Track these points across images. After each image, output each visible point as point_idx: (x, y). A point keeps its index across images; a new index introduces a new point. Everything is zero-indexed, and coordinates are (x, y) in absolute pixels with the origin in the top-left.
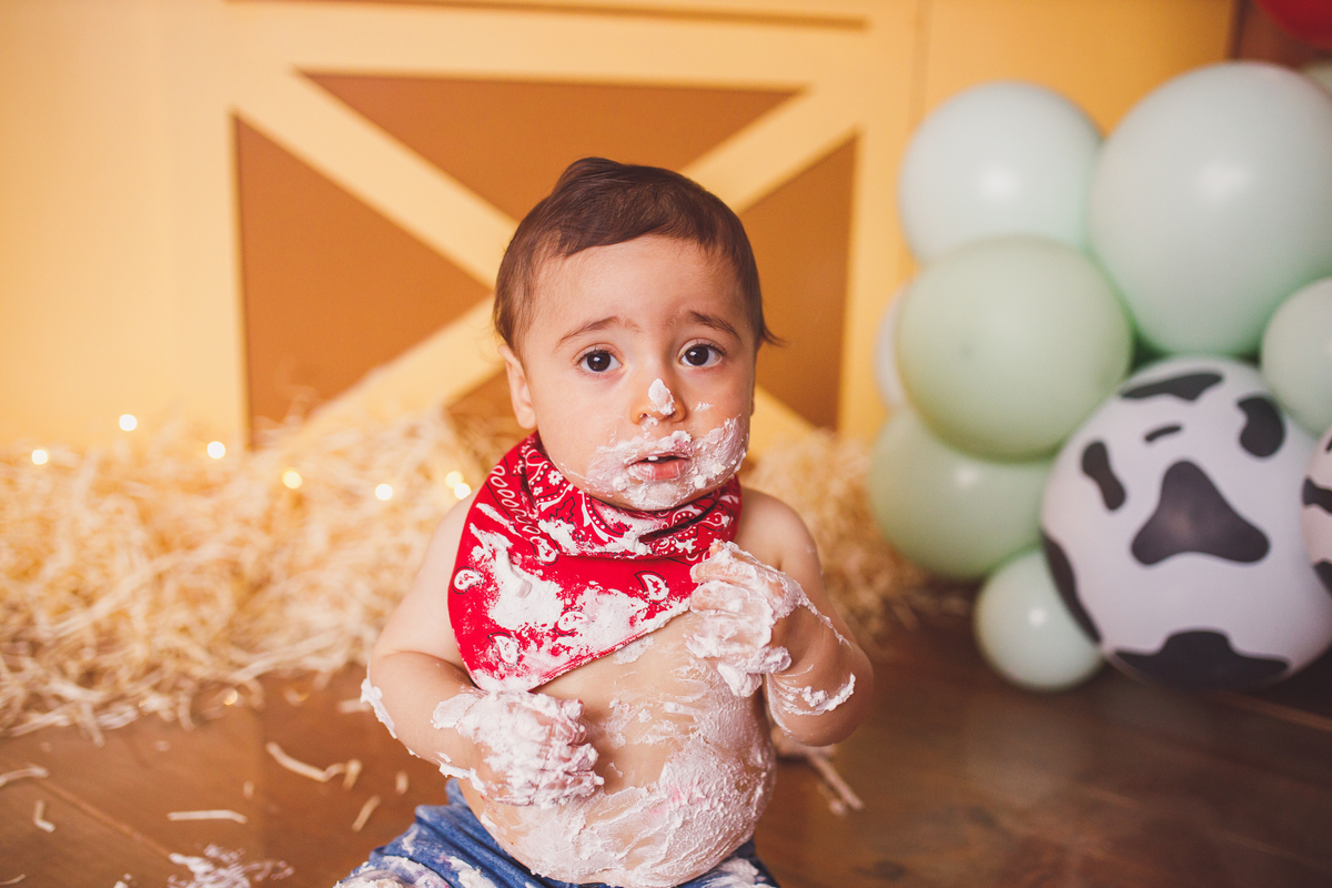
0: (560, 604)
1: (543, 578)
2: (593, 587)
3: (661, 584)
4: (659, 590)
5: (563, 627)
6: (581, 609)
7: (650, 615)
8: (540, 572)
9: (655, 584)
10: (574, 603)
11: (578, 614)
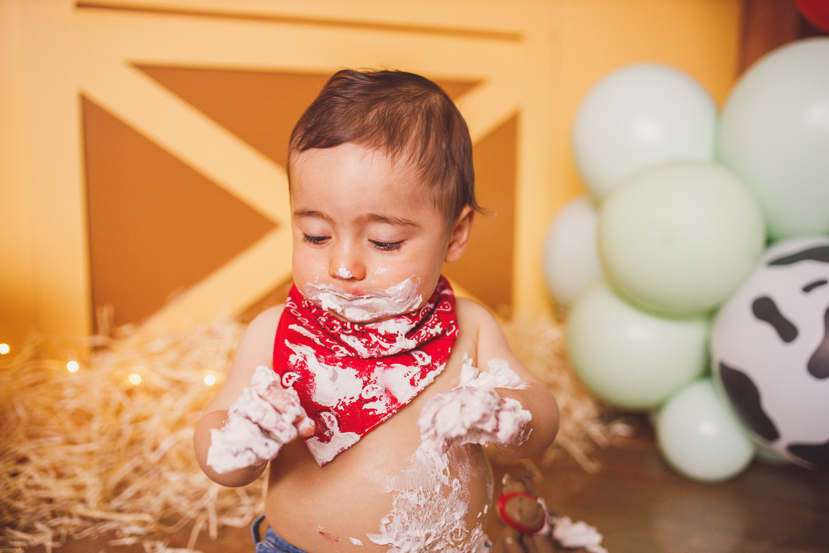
0: (360, 382)
1: (343, 367)
2: (380, 366)
3: (424, 355)
4: (424, 359)
5: (365, 397)
6: (375, 382)
7: (423, 376)
8: (341, 364)
9: (420, 356)
10: (369, 379)
11: (374, 386)
